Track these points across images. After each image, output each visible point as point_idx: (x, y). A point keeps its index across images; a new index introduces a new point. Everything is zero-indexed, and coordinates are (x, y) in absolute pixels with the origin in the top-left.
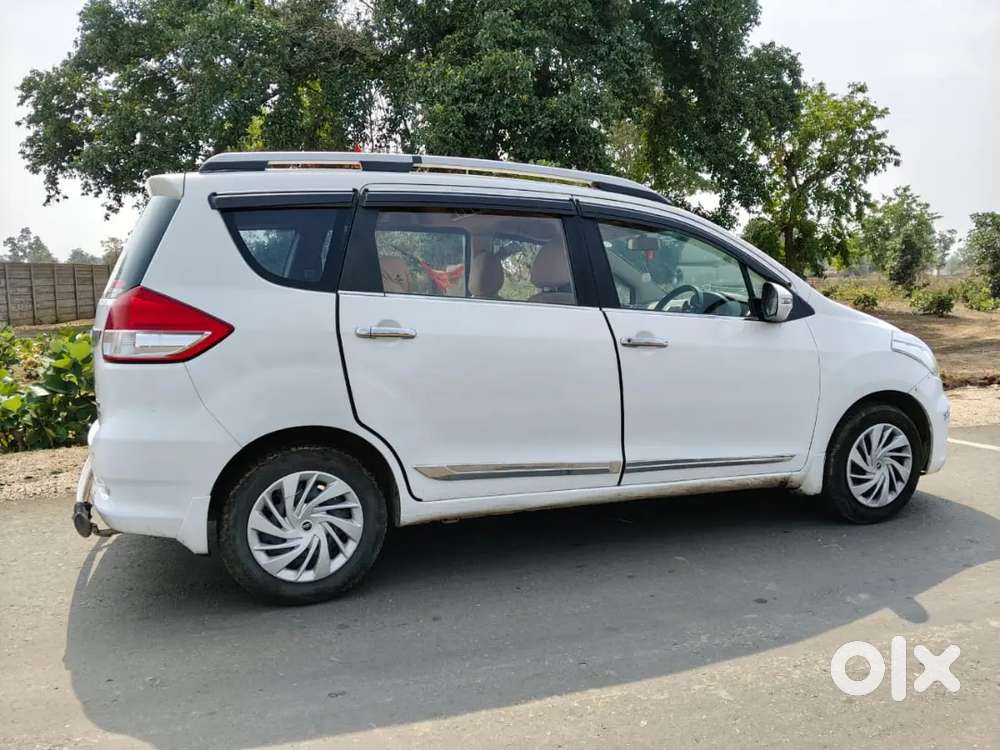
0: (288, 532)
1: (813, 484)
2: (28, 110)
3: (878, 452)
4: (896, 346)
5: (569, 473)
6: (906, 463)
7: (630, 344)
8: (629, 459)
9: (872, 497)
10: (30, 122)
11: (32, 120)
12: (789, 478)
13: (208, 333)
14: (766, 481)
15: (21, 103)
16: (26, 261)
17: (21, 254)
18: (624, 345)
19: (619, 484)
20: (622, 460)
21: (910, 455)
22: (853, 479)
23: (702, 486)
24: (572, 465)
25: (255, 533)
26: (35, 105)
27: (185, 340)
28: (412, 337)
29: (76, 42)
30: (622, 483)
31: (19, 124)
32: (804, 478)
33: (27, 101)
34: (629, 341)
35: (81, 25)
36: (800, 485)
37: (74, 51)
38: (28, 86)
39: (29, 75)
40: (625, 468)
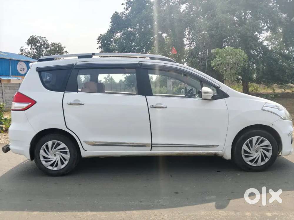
0: (50, 156)
1: (228, 156)
2: (100, 45)
3: (255, 146)
4: (265, 108)
5: (132, 146)
6: (270, 151)
7: (153, 107)
8: (153, 143)
9: (253, 162)
10: (100, 48)
11: (100, 47)
12: (217, 153)
13: (30, 103)
14: (208, 153)
15: (98, 43)
16: (109, 83)
17: (108, 81)
18: (151, 107)
19: (151, 150)
20: (151, 143)
21: (271, 149)
22: (245, 155)
23: (182, 153)
24: (133, 144)
25: (42, 156)
26: (101, 43)
27: (25, 105)
28: (83, 104)
29: (110, 26)
30: (152, 150)
31: (97, 48)
32: (224, 153)
33: (100, 42)
34: (152, 106)
35: (111, 21)
36: (223, 156)
37: (109, 28)
38: (99, 38)
39: (100, 36)
40: (152, 146)
